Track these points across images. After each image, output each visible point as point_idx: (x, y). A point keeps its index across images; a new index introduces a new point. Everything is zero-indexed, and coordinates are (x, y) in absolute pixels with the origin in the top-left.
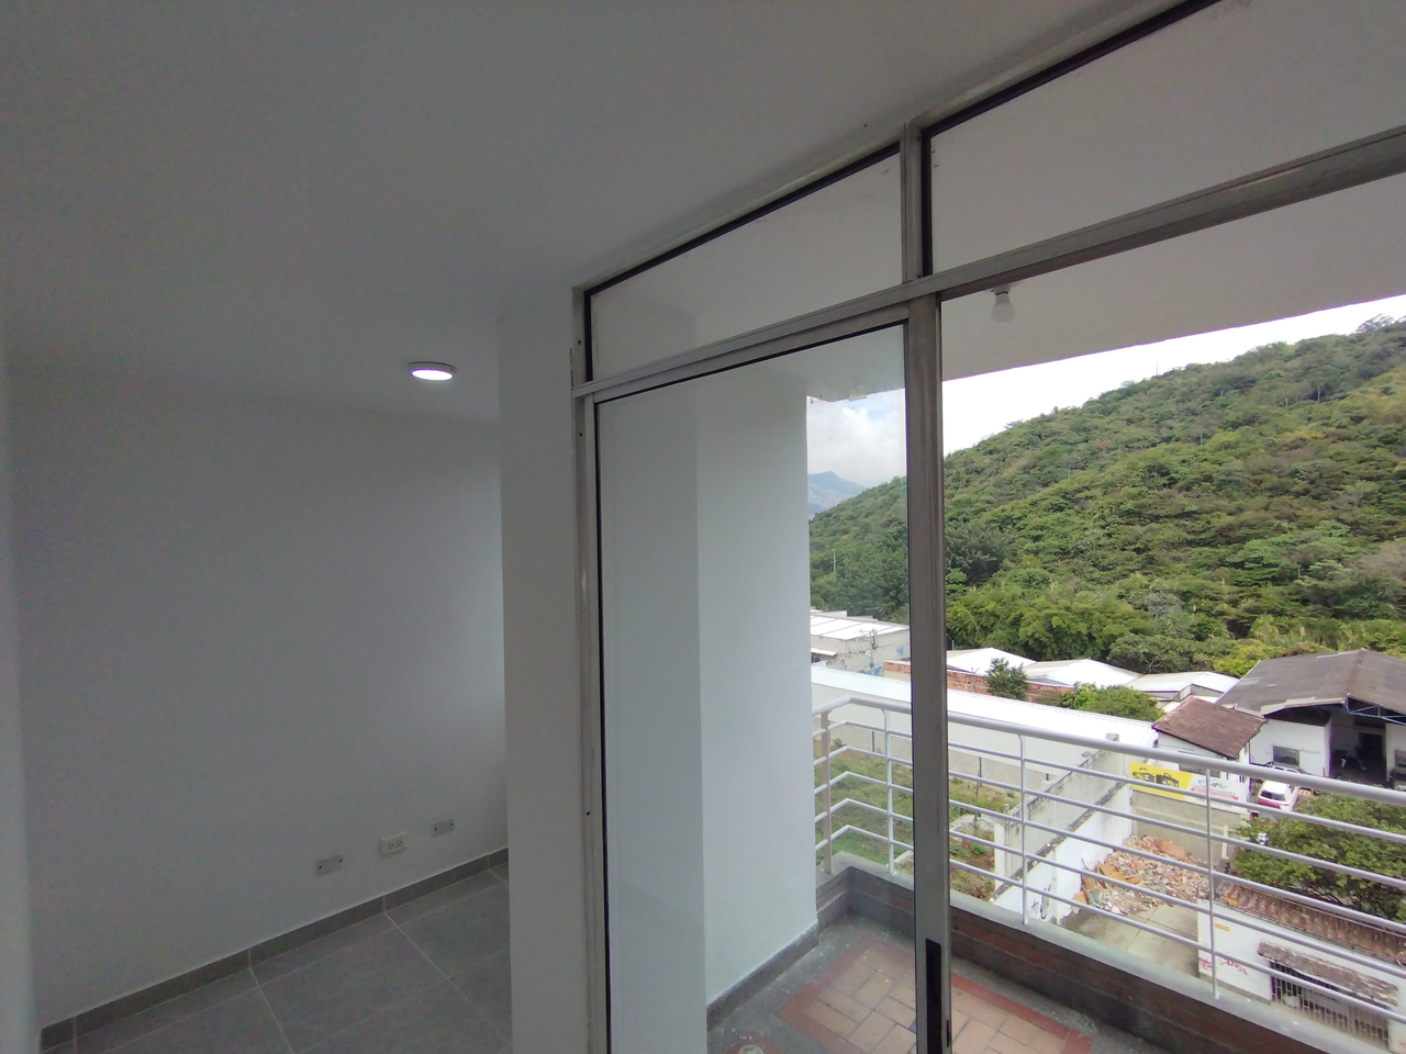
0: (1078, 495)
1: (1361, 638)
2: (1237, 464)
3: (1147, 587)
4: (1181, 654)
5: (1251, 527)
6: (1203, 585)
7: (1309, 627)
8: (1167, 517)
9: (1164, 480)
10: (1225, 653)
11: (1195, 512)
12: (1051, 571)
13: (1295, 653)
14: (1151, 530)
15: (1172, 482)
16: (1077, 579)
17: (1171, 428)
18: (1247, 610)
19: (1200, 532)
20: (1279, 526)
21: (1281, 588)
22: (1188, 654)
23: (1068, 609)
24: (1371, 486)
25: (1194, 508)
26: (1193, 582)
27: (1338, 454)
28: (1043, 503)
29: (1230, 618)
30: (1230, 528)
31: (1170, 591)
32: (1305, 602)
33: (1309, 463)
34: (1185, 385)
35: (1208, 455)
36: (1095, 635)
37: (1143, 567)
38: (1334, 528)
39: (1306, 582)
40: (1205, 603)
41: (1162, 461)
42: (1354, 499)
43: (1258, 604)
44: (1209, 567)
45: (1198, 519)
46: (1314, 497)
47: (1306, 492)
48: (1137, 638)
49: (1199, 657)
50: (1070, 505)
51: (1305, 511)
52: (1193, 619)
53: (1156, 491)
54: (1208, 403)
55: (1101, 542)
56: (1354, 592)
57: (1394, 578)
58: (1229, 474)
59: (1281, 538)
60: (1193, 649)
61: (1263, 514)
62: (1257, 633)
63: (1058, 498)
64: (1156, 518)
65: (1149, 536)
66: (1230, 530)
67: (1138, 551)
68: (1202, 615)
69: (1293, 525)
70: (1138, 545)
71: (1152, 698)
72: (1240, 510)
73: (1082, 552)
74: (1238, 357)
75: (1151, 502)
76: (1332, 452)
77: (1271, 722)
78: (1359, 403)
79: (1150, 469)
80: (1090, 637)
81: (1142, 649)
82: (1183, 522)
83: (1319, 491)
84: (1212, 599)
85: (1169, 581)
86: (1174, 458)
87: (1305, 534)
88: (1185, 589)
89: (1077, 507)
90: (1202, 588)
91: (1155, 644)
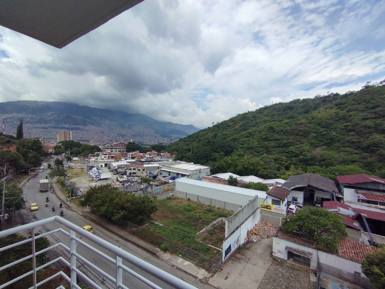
0: (253, 134)
1: (311, 170)
2: (289, 128)
3: (267, 157)
4: (274, 174)
5: (291, 143)
7: (302, 168)
8: (273, 140)
9: (272, 131)
10: (284, 174)
11: (279, 139)
12: (245, 153)
13: (298, 174)
14: (269, 143)
15: (274, 131)
16: (251, 155)
17: (275, 118)
18: (289, 164)
19: (280, 144)
20: (297, 143)
21: (296, 158)
22: (275, 174)
23: (249, 163)
24: (315, 135)
25: (279, 138)
26: (278, 156)
27: (309, 126)
28: (244, 135)
29: (285, 165)
30: (286, 143)
31: (272, 159)
32: (301, 162)
33: (303, 128)
34: (278, 108)
35: (282, 125)
36: (254, 169)
37: (267, 152)
38: (308, 144)
39: (301, 157)
40: (280, 162)
41: (272, 126)
42: (312, 137)
43: (291, 162)
44: (281, 153)
45: (279, 141)
46: (304, 137)
47: (302, 135)
48: (264, 170)
49: (278, 175)
50: (251, 136)
51: (302, 140)
52: (277, 166)
53: (270, 133)
54: (283, 112)
55: (257, 146)
56: (311, 159)
57: (318, 156)
58: (287, 130)
59: (297, 146)
60: (277, 173)
61: (293, 140)
62: (291, 169)
63: (247, 134)
64: (270, 140)
65: (268, 145)
67: (266, 148)
68: (279, 165)
69: (299, 143)
71: (267, 185)
72: (289, 139)
73: (253, 148)
74: (290, 102)
75: (269, 136)
77: (292, 191)
78: (314, 115)
79: (269, 128)
80: (254, 170)
81: (265, 173)
82: (276, 141)
83: (305, 135)
84: (282, 161)
85: (272, 156)
86: (275, 125)
87: (302, 145)
88: (276, 158)
89: (252, 137)
90: (279, 158)
91: (268, 172)
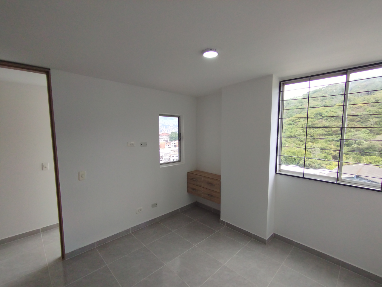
0: (296, 121)
1: (367, 161)
3: (312, 146)
4: (318, 164)
6: (327, 146)
7: (354, 158)
8: (320, 127)
9: (321, 117)
10: (330, 164)
12: (287, 142)
13: (348, 164)
14: (315, 131)
15: (323, 118)
16: (294, 144)
17: (326, 102)
19: (330, 131)
20: (351, 130)
21: (348, 147)
22: (320, 164)
23: (289, 152)
24: (378, 120)
25: (328, 125)
26: (324, 145)
27: (370, 110)
28: (287, 123)
29: (333, 155)
31: (318, 147)
32: (354, 151)
33: (361, 113)
34: (331, 90)
35: (334, 110)
37: (312, 141)
38: (365, 131)
39: (355, 146)
40: (327, 151)
41: (320, 112)
42: (372, 123)
44: (330, 141)
45: (328, 128)
46: (361, 123)
47: (359, 121)
49: (323, 165)
50: (294, 123)
51: (359, 126)
52: (324, 155)
53: (318, 120)
55: (301, 134)
56: (367, 149)
57: (379, 145)
59: (351, 133)
60: (322, 163)
63: (291, 121)
64: (317, 128)
65: (314, 132)
66: (337, 131)
67: (311, 136)
68: (326, 154)
69: (354, 130)
70: (311, 135)
73: (296, 136)
75: (316, 123)
76: (368, 110)
79: (317, 114)
80: (295, 159)
81: (308, 163)
82: (324, 129)
83: (363, 121)
84: (329, 150)
85: (318, 145)
86: (324, 111)
87: (357, 133)
88: (322, 147)
89: (296, 124)
90: (327, 147)
91: (311, 161)
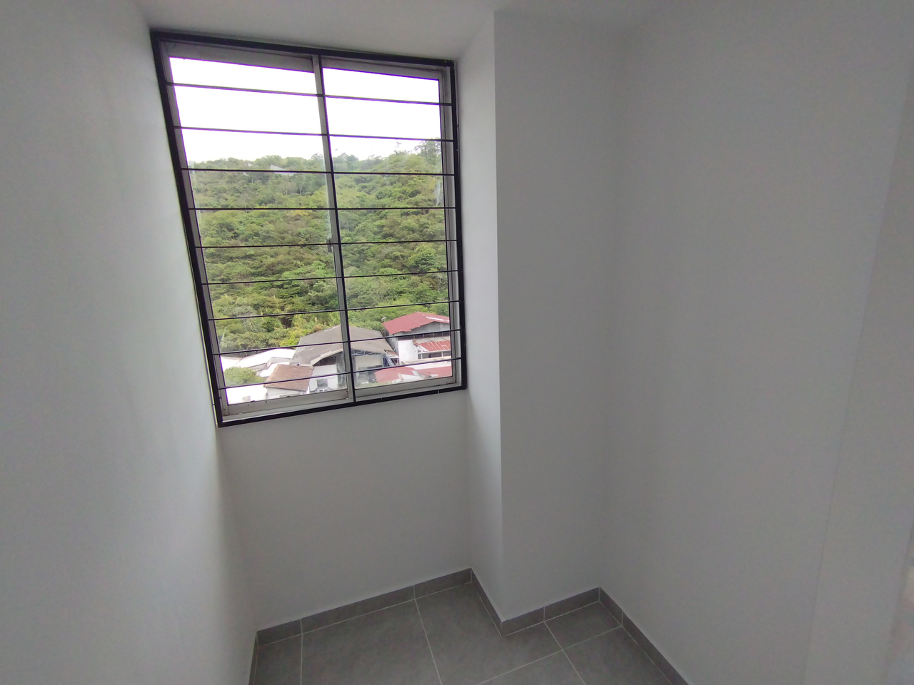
2: (271, 227)
3: (234, 303)
4: (262, 341)
5: (283, 264)
6: (265, 299)
7: (318, 317)
8: (237, 258)
9: (231, 234)
10: (284, 337)
11: (253, 255)
13: (315, 331)
14: (229, 266)
15: (236, 236)
17: (227, 200)
18: (289, 311)
19: (258, 268)
20: (296, 264)
21: (302, 298)
22: (265, 341)
26: (259, 297)
27: (316, 225)
29: (282, 317)
30: (273, 265)
31: (248, 305)
32: (313, 304)
33: (305, 229)
35: (254, 220)
37: (228, 291)
38: (319, 264)
39: (312, 294)
40: (267, 310)
41: (228, 221)
43: (294, 308)
44: (266, 289)
45: (255, 259)
46: (309, 248)
47: (305, 245)
48: (235, 336)
49: (271, 341)
51: (306, 256)
52: (263, 320)
53: (228, 241)
54: (245, 186)
58: (268, 232)
59: (298, 271)
60: (268, 338)
61: (288, 257)
62: (295, 324)
64: (231, 259)
65: (228, 270)
66: (273, 266)
67: (223, 280)
68: (267, 317)
69: (302, 263)
70: (222, 277)
71: (254, 371)
72: (277, 254)
74: (258, 160)
76: (313, 224)
77: (316, 367)
78: (320, 199)
79: (221, 225)
81: (239, 342)
82: (247, 261)
84: (271, 307)
85: (246, 299)
86: (234, 219)
87: (309, 268)
88: (256, 302)
90: (265, 301)
91: (247, 338)
